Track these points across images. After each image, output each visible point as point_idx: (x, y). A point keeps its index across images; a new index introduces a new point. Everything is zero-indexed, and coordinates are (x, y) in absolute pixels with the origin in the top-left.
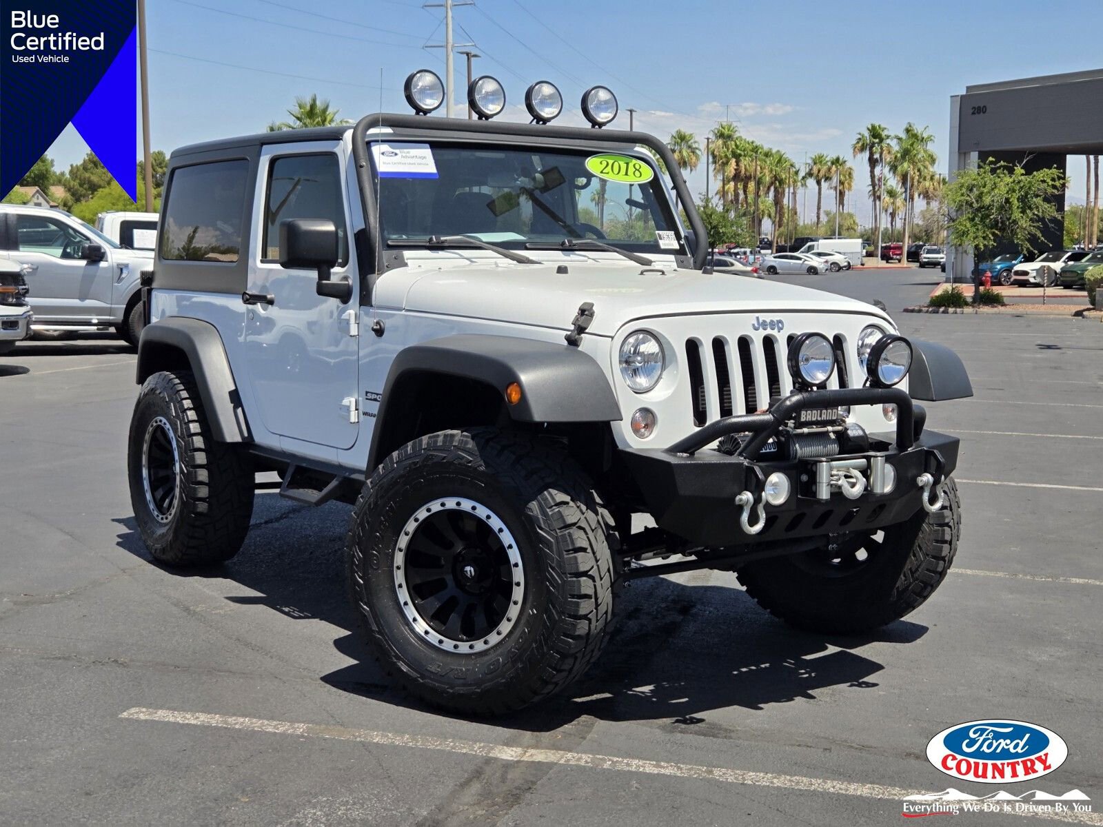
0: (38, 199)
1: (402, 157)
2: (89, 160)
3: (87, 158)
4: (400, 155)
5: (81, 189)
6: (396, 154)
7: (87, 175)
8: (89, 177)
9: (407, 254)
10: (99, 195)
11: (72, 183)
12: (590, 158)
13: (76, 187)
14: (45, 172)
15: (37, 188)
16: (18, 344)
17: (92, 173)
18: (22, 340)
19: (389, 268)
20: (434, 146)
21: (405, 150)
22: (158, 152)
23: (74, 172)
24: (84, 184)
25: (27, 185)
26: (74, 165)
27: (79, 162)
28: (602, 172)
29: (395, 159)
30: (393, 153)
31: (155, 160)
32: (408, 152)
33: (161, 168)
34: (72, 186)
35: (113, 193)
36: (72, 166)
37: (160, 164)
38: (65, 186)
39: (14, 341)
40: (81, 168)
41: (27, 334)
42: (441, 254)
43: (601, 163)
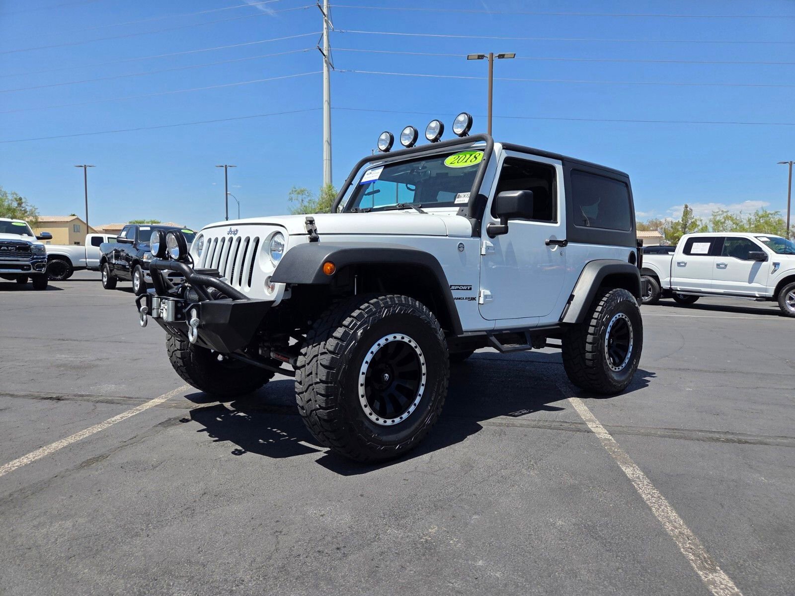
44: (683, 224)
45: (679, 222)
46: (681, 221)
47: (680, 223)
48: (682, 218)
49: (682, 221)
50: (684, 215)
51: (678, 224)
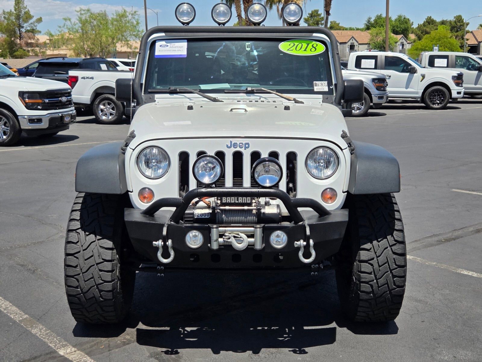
0: (402, 40)
1: (170, 47)
2: (426, 21)
3: (425, 21)
4: (169, 46)
5: (422, 35)
6: (167, 46)
7: (425, 28)
8: (426, 29)
9: (157, 96)
10: (425, 37)
11: (418, 32)
12: (283, 42)
13: (419, 34)
14: (407, 28)
15: (402, 35)
16: (383, 104)
17: (427, 27)
18: (384, 103)
19: (146, 103)
20: (189, 40)
21: (173, 44)
22: (459, 16)
23: (419, 27)
24: (423, 32)
25: (399, 34)
26: (420, 24)
27: (422, 23)
28: (288, 50)
29: (166, 48)
30: (166, 45)
31: (457, 19)
32: (174, 45)
33: (460, 23)
34: (418, 34)
35: (431, 36)
36: (419, 24)
37: (459, 21)
38: (415, 33)
39: (382, 103)
40: (423, 25)
41: (386, 101)
42: (175, 96)
43: (290, 45)
44: (16, 14)
45: (11, 11)
46: (13, 10)
47: (13, 13)
48: (15, 7)
49: (15, 11)
50: (16, 5)
51: (10, 13)
